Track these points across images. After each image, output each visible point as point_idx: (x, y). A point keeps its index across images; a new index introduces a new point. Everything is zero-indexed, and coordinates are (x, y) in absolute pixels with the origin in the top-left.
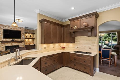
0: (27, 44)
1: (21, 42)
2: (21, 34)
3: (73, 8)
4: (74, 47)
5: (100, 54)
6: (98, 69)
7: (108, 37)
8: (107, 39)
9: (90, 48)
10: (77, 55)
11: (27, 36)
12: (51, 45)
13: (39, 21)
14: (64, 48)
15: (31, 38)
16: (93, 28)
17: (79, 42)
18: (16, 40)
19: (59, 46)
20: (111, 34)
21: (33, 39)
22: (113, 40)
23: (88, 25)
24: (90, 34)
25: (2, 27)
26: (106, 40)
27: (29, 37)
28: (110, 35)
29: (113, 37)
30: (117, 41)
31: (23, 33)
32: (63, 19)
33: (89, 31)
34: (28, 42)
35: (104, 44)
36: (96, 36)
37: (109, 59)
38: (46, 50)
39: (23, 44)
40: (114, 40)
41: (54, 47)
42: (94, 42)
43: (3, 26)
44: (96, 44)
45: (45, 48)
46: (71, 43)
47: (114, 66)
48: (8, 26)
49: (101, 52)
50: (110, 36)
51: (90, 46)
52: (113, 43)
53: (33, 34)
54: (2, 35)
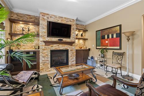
0: (78, 48)
1: (71, 44)
2: (72, 30)
11: (77, 35)
18: (65, 40)
25: (45, 18)
27: (79, 36)
39: (73, 47)
43: (47, 16)
48: (53, 17)
53: (85, 31)
54: (45, 30)
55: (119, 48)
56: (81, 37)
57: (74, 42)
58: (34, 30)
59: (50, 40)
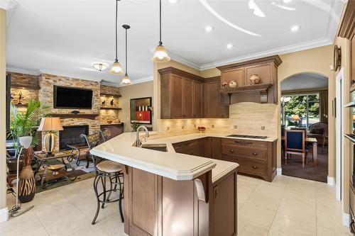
0: (105, 123)
1: (93, 117)
2: (93, 96)
3: (229, 46)
4: (226, 127)
5: (283, 142)
6: (279, 170)
7: (297, 103)
8: (296, 110)
9: (263, 128)
10: (236, 142)
11: (103, 103)
12: (179, 122)
13: (159, 70)
14: (203, 128)
15: (114, 106)
16: (270, 87)
17: (238, 116)
18: (82, 111)
19: (193, 126)
20: (305, 98)
21: (117, 110)
22: (310, 111)
23: (260, 81)
24: (264, 98)
25: (51, 81)
26: (292, 113)
27: (108, 105)
28: (302, 100)
29: (311, 104)
30: (319, 115)
31: (96, 96)
32: (201, 64)
33: (262, 93)
34: (107, 116)
35: (287, 123)
36: (276, 102)
37: (302, 152)
38: (171, 132)
39: (96, 122)
40: (313, 112)
41: (183, 128)
42: (273, 115)
43: (54, 78)
44: (275, 120)
45: (168, 128)
46: (222, 117)
47: (313, 166)
48: (64, 79)
49: (285, 138)
50: (304, 102)
51: (263, 124)
52: (310, 119)
53: (118, 96)
54: (51, 99)
55: (149, 122)
56: (110, 106)
57: (97, 115)
58: (28, 97)
59: (58, 113)
